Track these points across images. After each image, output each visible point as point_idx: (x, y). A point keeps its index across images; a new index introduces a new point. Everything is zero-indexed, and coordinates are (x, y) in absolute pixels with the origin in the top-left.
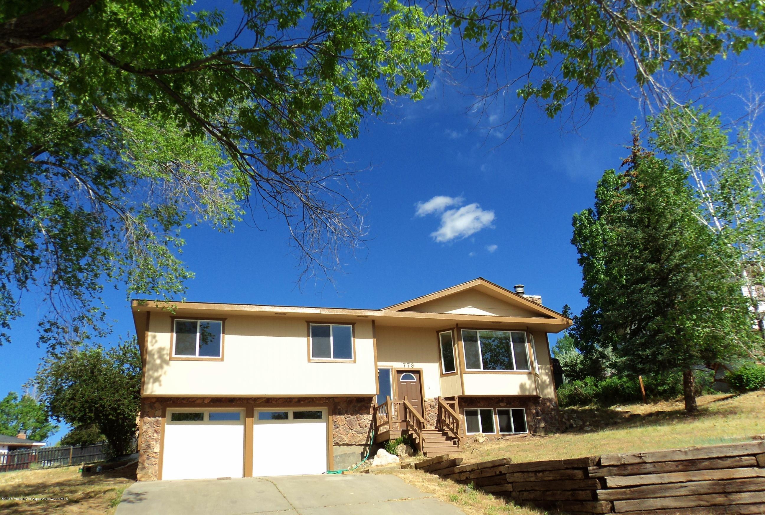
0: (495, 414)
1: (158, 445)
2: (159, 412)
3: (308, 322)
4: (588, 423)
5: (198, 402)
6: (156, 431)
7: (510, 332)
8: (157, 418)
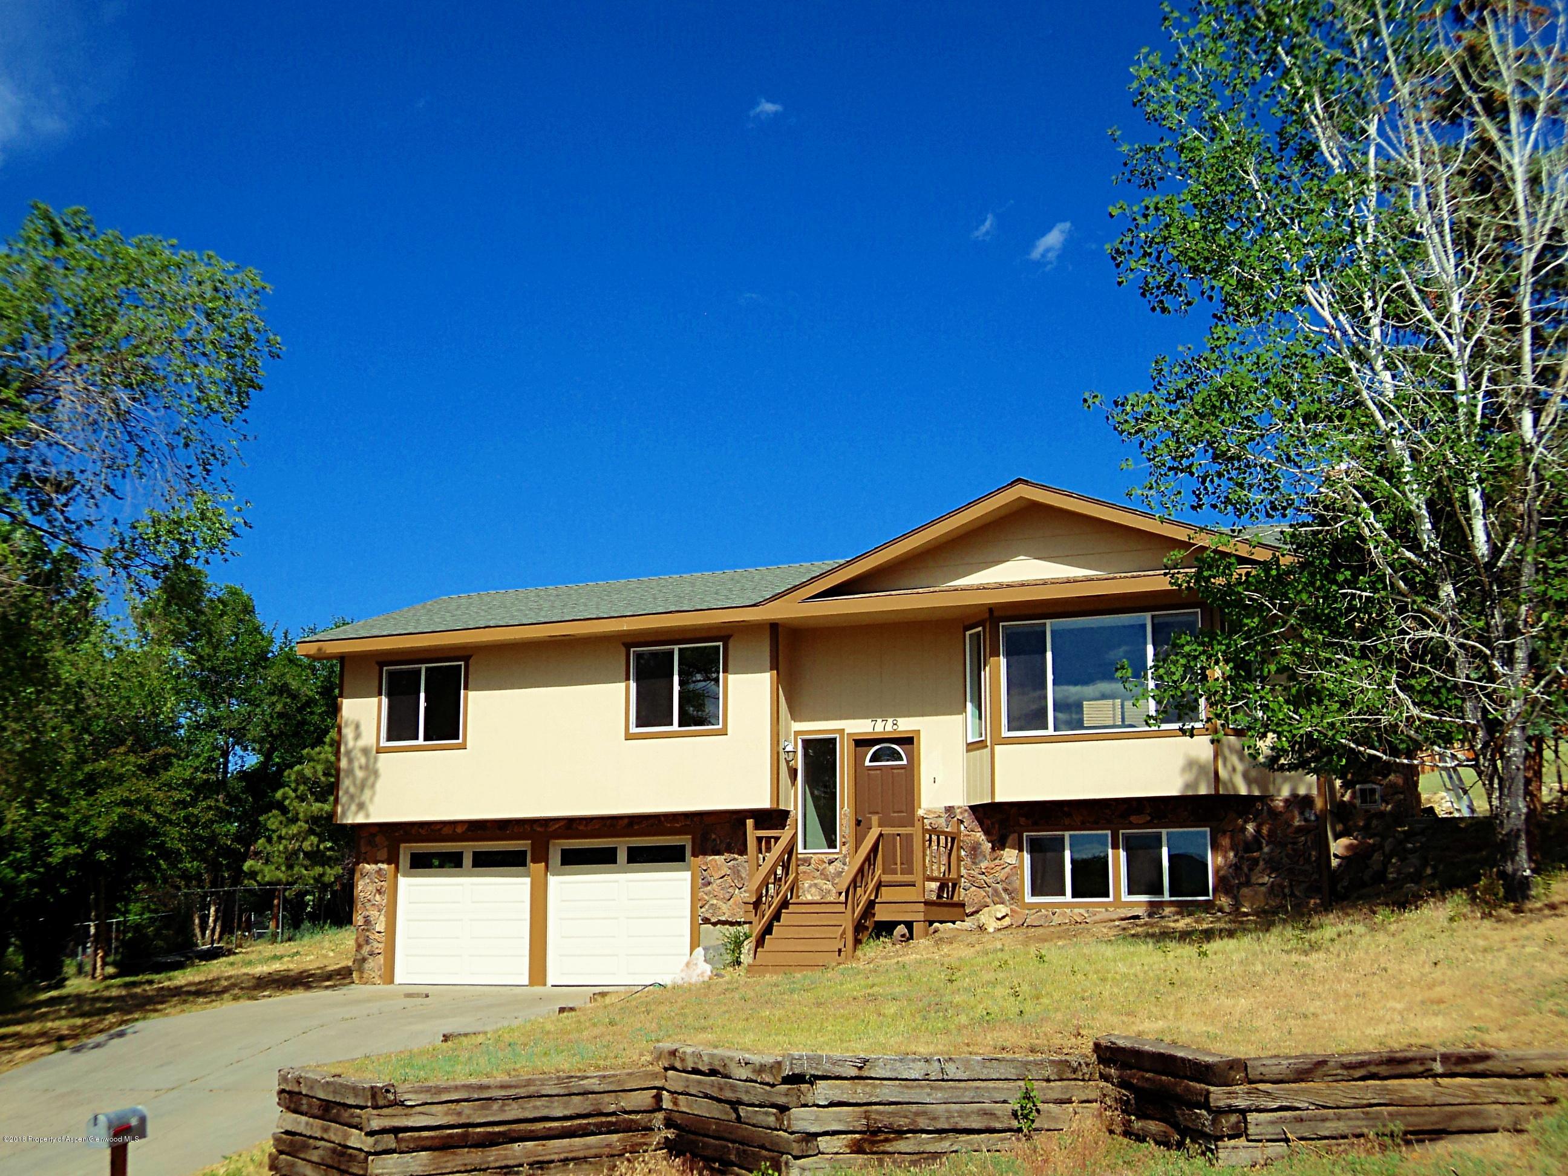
0: (1115, 846)
1: (382, 918)
2: (383, 854)
3: (628, 646)
4: (1429, 871)
5: (446, 830)
6: (379, 891)
7: (1147, 618)
8: (380, 865)
